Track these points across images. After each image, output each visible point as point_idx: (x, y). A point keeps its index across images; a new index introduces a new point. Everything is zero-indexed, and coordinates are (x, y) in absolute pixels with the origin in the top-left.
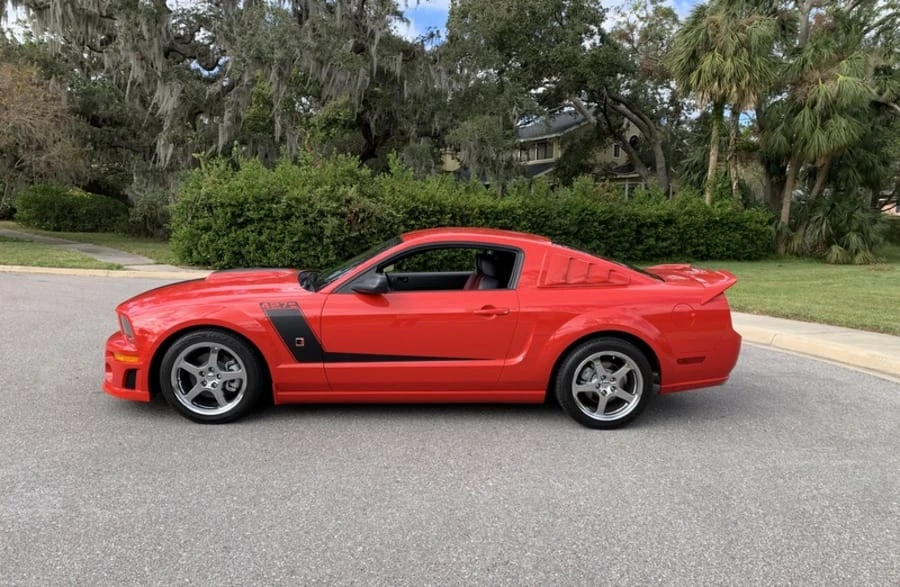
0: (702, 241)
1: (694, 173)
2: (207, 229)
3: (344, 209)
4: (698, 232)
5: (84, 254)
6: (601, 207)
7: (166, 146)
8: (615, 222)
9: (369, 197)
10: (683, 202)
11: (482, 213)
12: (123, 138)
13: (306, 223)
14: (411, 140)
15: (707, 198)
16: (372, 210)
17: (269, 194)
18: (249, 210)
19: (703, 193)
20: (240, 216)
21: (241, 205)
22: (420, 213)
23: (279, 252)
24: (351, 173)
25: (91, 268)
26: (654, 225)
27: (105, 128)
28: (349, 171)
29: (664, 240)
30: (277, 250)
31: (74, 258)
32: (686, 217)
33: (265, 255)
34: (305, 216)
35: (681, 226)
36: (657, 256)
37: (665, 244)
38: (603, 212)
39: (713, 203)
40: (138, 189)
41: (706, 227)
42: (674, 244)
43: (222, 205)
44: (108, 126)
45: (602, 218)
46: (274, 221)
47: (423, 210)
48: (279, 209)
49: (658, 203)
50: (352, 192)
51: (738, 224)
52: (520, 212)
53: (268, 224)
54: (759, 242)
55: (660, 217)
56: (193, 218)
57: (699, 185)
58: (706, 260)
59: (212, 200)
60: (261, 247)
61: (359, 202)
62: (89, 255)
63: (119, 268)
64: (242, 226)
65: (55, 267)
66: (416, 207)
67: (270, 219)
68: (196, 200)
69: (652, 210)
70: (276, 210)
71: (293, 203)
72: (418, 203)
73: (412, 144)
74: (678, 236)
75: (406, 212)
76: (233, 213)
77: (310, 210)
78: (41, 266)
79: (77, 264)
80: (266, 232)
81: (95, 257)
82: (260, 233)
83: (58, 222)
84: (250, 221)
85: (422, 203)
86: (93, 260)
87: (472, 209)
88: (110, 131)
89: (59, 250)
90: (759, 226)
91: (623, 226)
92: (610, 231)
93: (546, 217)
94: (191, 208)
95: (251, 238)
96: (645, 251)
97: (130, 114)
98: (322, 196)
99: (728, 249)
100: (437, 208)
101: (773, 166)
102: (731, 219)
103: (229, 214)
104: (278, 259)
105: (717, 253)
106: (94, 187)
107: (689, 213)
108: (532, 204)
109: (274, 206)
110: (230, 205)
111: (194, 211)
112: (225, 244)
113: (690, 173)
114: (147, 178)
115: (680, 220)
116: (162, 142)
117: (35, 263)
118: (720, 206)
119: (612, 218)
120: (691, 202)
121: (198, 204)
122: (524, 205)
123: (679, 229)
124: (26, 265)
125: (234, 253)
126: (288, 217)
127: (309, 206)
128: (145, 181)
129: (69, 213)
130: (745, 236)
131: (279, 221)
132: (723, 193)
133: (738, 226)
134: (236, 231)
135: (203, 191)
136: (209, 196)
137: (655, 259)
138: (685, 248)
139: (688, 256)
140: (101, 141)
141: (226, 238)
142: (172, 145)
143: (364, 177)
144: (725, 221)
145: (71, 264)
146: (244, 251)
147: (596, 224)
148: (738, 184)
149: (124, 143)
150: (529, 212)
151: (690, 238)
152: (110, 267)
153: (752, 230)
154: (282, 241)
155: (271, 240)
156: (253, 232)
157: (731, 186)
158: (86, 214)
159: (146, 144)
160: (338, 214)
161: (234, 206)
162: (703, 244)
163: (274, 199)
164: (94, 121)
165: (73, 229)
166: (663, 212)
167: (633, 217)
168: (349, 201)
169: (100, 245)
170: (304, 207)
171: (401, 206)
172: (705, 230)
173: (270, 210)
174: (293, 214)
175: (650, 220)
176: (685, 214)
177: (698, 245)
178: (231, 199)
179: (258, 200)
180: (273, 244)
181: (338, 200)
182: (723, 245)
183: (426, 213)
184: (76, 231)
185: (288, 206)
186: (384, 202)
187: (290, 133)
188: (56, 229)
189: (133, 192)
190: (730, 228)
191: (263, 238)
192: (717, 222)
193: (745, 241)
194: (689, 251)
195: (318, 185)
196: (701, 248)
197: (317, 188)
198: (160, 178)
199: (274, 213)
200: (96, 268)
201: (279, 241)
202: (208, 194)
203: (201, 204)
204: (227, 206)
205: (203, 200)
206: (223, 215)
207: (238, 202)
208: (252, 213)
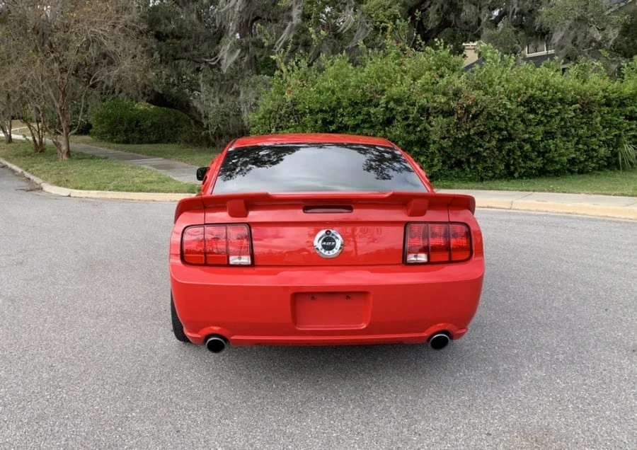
3: (453, 104)
12: (186, 49)
18: (342, 115)
20: (332, 123)
21: (333, 110)
25: (171, 192)
27: (169, 41)
31: (150, 179)
40: (207, 100)
43: (311, 111)
44: (171, 39)
48: (377, 112)
59: (300, 107)
62: (163, 173)
65: (132, 191)
67: (367, 125)
68: (280, 108)
71: (392, 104)
76: (324, 120)
78: (119, 190)
81: (170, 174)
83: (127, 136)
86: (169, 180)
88: (174, 44)
97: (189, 28)
103: (320, 122)
106: (159, 100)
110: (321, 111)
111: (278, 121)
114: (214, 86)
116: (226, 49)
121: (282, 112)
128: (213, 90)
129: (136, 126)
135: (288, 97)
136: (295, 102)
140: (166, 54)
142: (238, 50)
145: (148, 186)
149: (186, 55)
152: (191, 190)
160: (446, 111)
161: (326, 112)
163: (371, 102)
164: (159, 36)
165: (141, 141)
169: (170, 158)
173: (368, 114)
174: (393, 118)
178: (322, 104)
179: (354, 104)
184: (142, 143)
188: (127, 142)
189: (201, 103)
198: (227, 84)
199: (373, 118)
200: (176, 191)
202: (295, 99)
203: (286, 112)
204: (317, 113)
205: (288, 107)
206: (312, 123)
207: (330, 107)
208: (346, 119)
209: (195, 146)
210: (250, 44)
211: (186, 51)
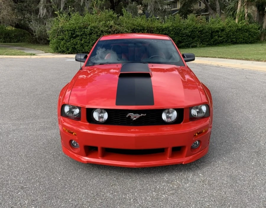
0: (234, 37)
1: (231, 11)
2: (63, 39)
3: (110, 30)
4: (233, 34)
5: (20, 50)
6: (199, 25)
7: (43, 9)
8: (204, 31)
9: (118, 25)
10: (228, 22)
11: (157, 29)
12: (26, 7)
13: (97, 36)
14: (129, 3)
15: (237, 20)
16: (119, 30)
17: (84, 26)
18: (77, 32)
19: (235, 19)
20: (74, 34)
21: (74, 30)
22: (136, 30)
23: (88, 47)
24: (111, 16)
25: (24, 55)
26: (218, 31)
27: (19, 3)
28: (110, 15)
29: (221, 37)
30: (87, 46)
31: (17, 52)
32: (229, 28)
33: (83, 48)
34: (97, 33)
35: (227, 31)
36: (218, 43)
37: (221, 38)
38: (200, 28)
39: (238, 22)
40: (35, 26)
41: (236, 32)
42: (224, 38)
43: (67, 30)
44: (20, 3)
45: (199, 30)
46: (86, 35)
47: (137, 29)
48: (88, 31)
49: (219, 23)
50: (112, 23)
51: (247, 30)
52: (171, 28)
53: (84, 37)
54: (255, 37)
55: (220, 28)
56: (57, 36)
57: (234, 16)
58: (235, 44)
59: (64, 29)
60: (82, 45)
61: (115, 27)
63: (34, 55)
64: (75, 38)
65: (12, 55)
66: (135, 28)
67: (84, 35)
68: (58, 29)
69: (217, 26)
70: (87, 31)
71: (93, 28)
72: (135, 26)
73: (129, 4)
74: (226, 35)
75: (131, 30)
76: (71, 33)
77: (98, 31)
78: (7, 55)
79: (19, 54)
80: (83, 40)
81: (24, 51)
82: (81, 40)
83: (5, 40)
84: (77, 36)
85: (137, 26)
87: (154, 28)
88: (21, 5)
89: (10, 49)
90: (255, 30)
91: (207, 32)
92: (202, 34)
93: (180, 30)
94: (56, 32)
95: (78, 42)
96: (214, 41)
98: (102, 25)
99: (243, 40)
100: (142, 28)
101: (260, 7)
102: (245, 28)
103: (70, 34)
104: (88, 49)
105: (240, 41)
106: (17, 26)
107: (230, 27)
108: (175, 25)
109: (86, 30)
110: (70, 30)
111: (57, 33)
112: (69, 45)
113: (229, 11)
114: (37, 21)
115: (227, 29)
116: (42, 8)
117: (5, 54)
118: (241, 23)
119: (203, 30)
120: (231, 23)
122: (172, 26)
123: (226, 32)
124: (2, 55)
125: (73, 48)
126: (91, 34)
127: (98, 29)
128: (37, 23)
129: (8, 36)
130: (250, 34)
131: (88, 36)
132: (242, 18)
133: (248, 30)
134: (73, 40)
135: (60, 25)
137: (217, 44)
138: (228, 40)
139: (229, 43)
140: (18, 8)
141: (69, 42)
142: (45, 9)
143: (115, 17)
144: (243, 29)
145: (17, 54)
146: (76, 47)
147: (197, 32)
148: (247, 15)
149: (26, 9)
150: (174, 28)
151: (230, 36)
152: (31, 55)
153: (252, 32)
154: (89, 43)
155: (85, 42)
156: (79, 40)
157: (245, 16)
158: (14, 36)
159: (34, 9)
160: (108, 32)
162: (234, 38)
163: (85, 27)
164: (14, 1)
165: (10, 42)
166: (220, 26)
167: (210, 29)
168: (111, 27)
169: (23, 47)
170: (96, 30)
171: (129, 28)
172: (235, 33)
173: (84, 31)
174: (93, 32)
175: (216, 30)
176: (229, 27)
177: (233, 38)
178: (70, 28)
179: (80, 28)
180: (86, 44)
181: (107, 26)
182: (242, 38)
183: (138, 30)
184: (11, 43)
185: (91, 30)
186: (123, 26)
187: (87, 2)
188: (5, 42)
189: (33, 27)
190: (245, 31)
191: (82, 42)
192: (240, 29)
193: (250, 36)
194: (230, 40)
195: (100, 21)
196: (234, 39)
197: (100, 23)
198: (41, 21)
199: (86, 33)
200: (26, 55)
201: (88, 43)
202: (62, 26)
203: (60, 30)
204: (69, 31)
205: (60, 29)
206: (68, 34)
207: (73, 29)
208: (78, 33)
209: (32, 43)
210: (49, 6)
211: (26, 8)
